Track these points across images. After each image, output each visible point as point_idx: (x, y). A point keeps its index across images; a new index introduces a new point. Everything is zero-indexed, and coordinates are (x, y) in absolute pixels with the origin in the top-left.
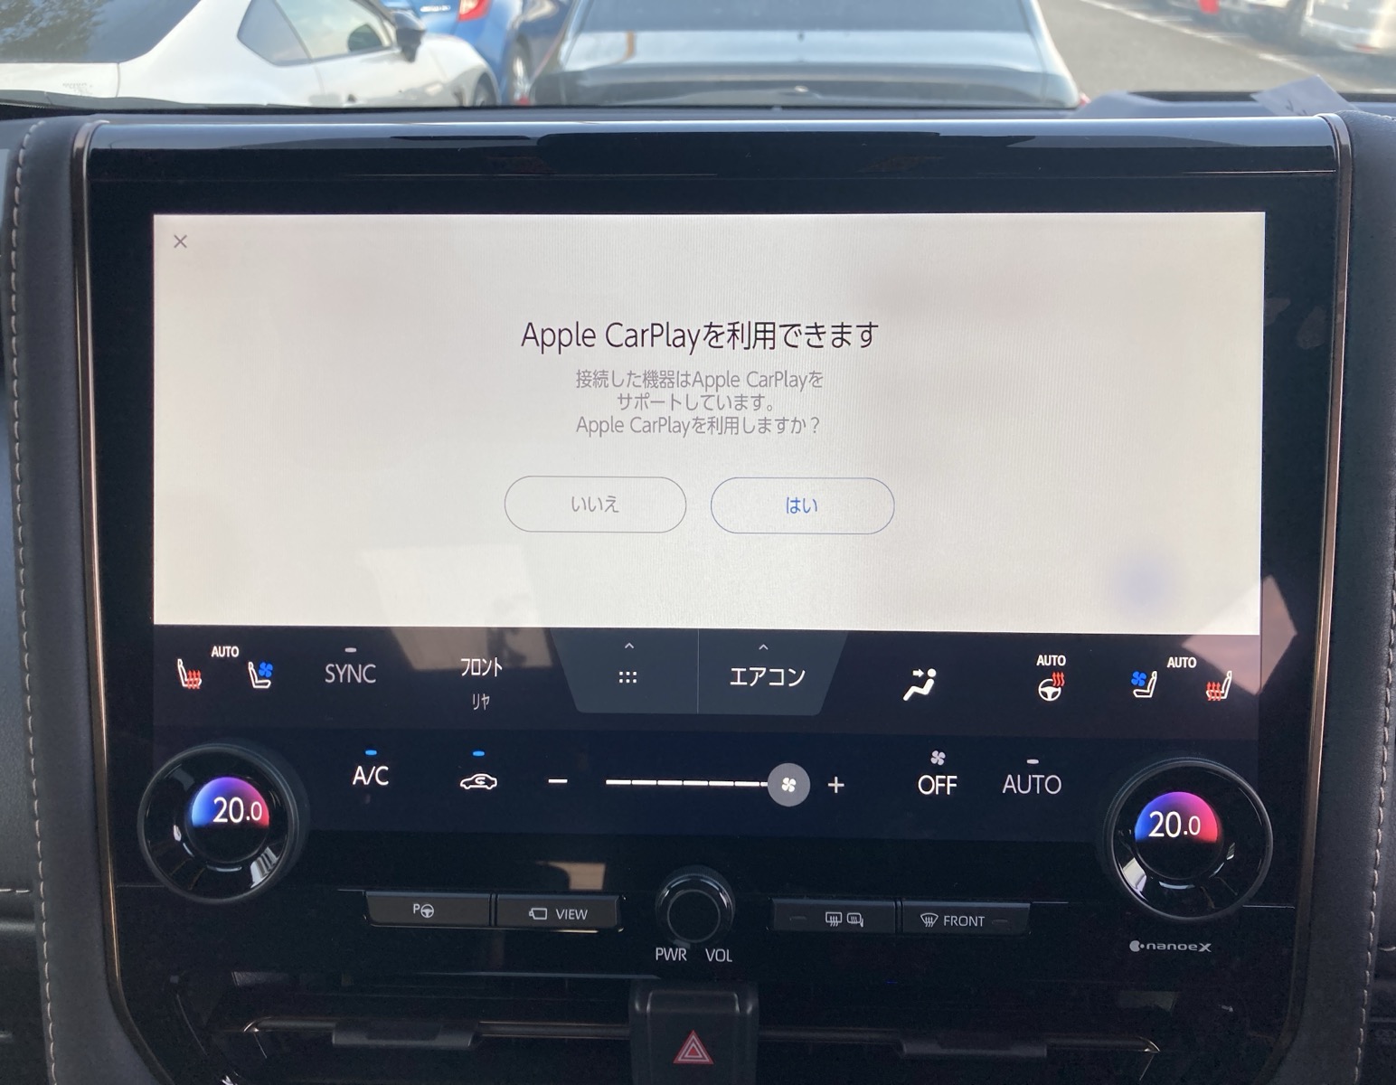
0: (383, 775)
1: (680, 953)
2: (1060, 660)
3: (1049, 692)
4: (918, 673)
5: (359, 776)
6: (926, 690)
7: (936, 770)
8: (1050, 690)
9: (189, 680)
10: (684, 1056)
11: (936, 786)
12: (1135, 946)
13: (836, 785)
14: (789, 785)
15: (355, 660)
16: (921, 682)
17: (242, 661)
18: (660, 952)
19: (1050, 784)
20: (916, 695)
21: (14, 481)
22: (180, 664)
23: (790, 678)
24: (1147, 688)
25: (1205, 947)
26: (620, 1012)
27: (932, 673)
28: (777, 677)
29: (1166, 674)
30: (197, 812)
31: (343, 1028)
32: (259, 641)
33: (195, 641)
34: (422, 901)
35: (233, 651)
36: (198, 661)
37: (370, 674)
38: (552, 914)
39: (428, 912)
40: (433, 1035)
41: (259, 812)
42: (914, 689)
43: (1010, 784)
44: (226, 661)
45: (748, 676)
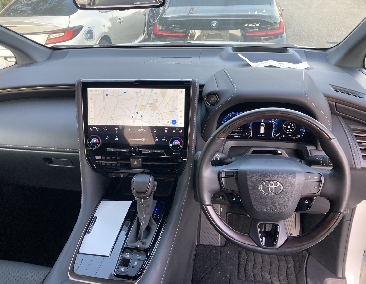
0: (108, 138)
1: (134, 154)
2: (167, 129)
3: (166, 132)
4: (155, 130)
5: (106, 138)
6: (156, 131)
7: (156, 138)
8: (166, 131)
9: (91, 130)
10: (135, 164)
11: (156, 140)
12: (173, 154)
13: (148, 140)
14: (144, 140)
15: (106, 128)
16: (155, 131)
17: (96, 128)
18: (132, 154)
19: (166, 140)
20: (155, 132)
21: (76, 112)
22: (91, 128)
23: (144, 130)
24: (174, 131)
25: (179, 154)
26: (130, 161)
27: (156, 130)
28: (143, 130)
29: (176, 130)
30: (92, 142)
31: (105, 161)
32: (97, 126)
33: (92, 126)
34: (112, 149)
35: (95, 127)
36: (92, 128)
37: (107, 129)
38: (123, 150)
39: (112, 150)
40: (113, 162)
41: (98, 142)
42: (154, 131)
43: (163, 140)
44: (95, 128)
45: (140, 130)
